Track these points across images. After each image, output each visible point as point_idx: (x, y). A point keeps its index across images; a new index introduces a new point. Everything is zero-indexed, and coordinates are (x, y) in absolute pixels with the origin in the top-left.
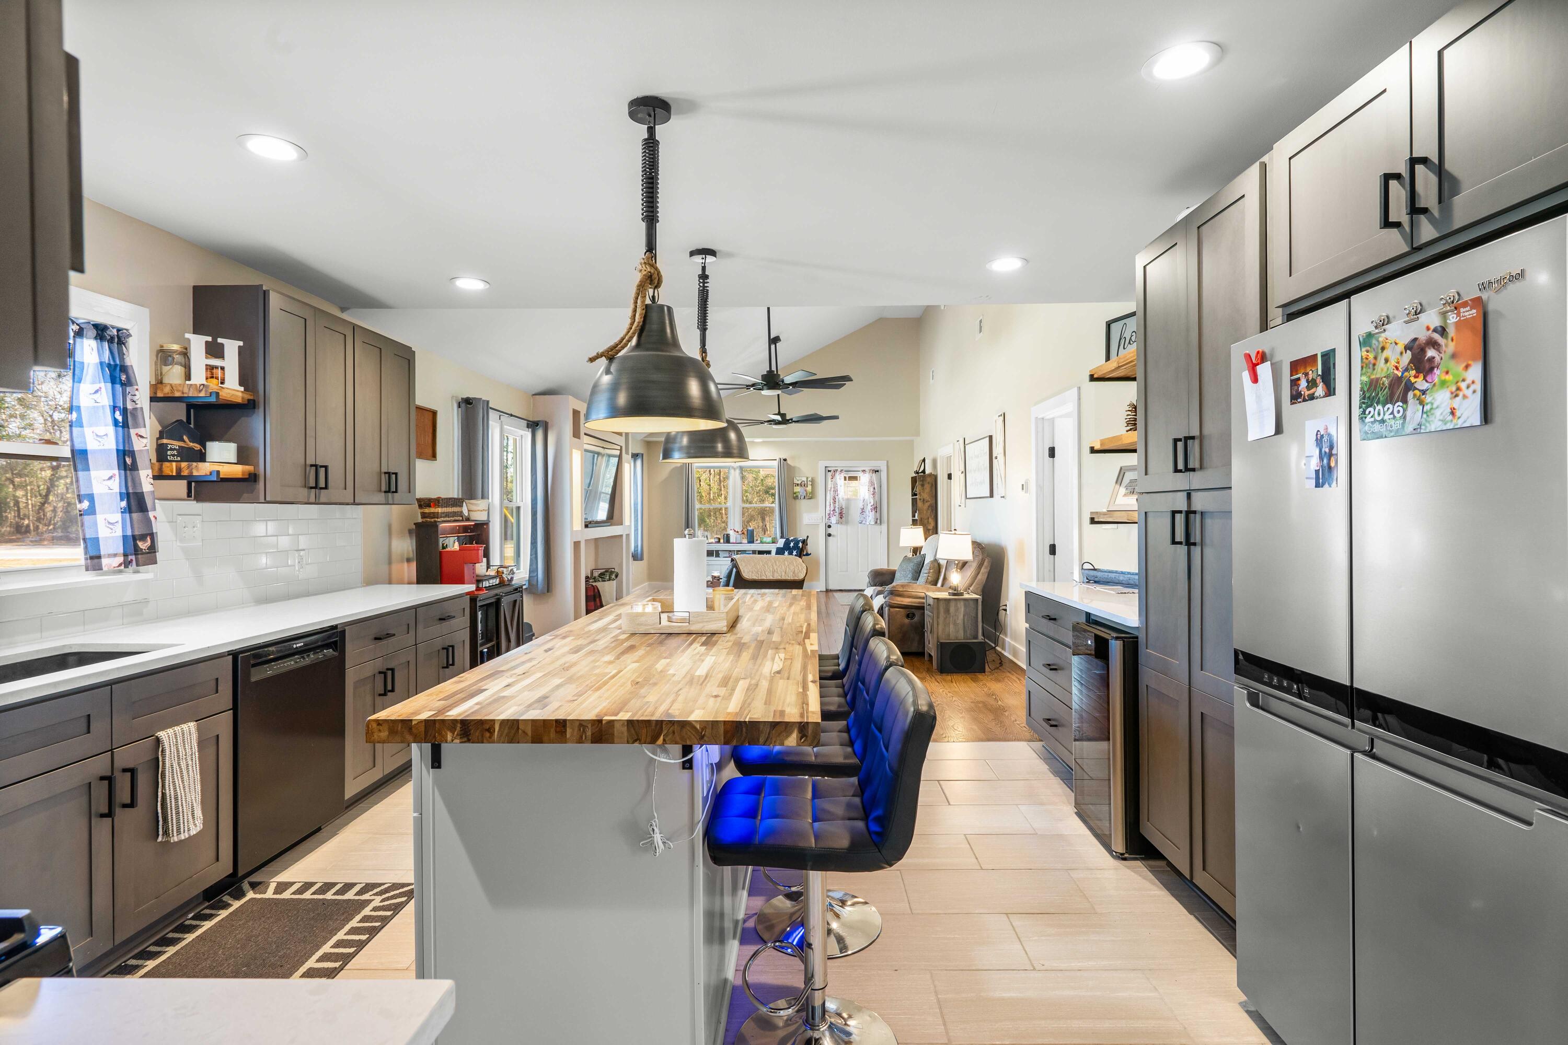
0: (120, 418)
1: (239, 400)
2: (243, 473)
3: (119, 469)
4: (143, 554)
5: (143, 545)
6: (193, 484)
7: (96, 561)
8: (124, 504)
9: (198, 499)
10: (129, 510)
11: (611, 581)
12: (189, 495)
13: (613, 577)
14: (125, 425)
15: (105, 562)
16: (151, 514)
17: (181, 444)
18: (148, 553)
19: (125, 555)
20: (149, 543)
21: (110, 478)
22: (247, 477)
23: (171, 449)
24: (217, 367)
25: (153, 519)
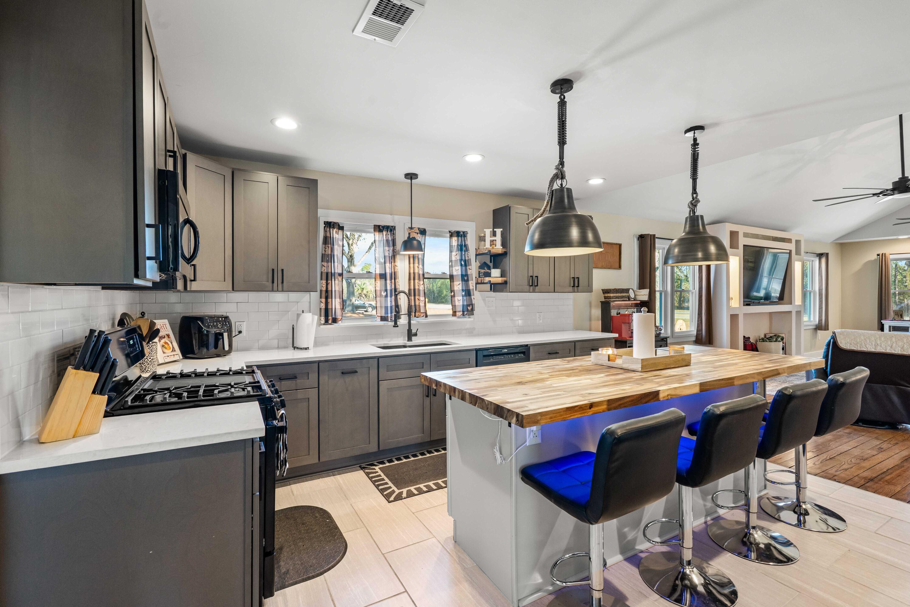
0: (463, 263)
1: (500, 252)
2: (502, 281)
3: (462, 281)
4: (469, 311)
5: (469, 308)
6: (492, 285)
7: (455, 313)
8: (463, 293)
9: (495, 291)
10: (466, 295)
11: (777, 342)
12: (491, 289)
13: (779, 339)
14: (466, 265)
15: (457, 313)
16: (472, 297)
17: (484, 271)
18: (471, 311)
19: (463, 312)
20: (471, 307)
21: (459, 284)
22: (503, 282)
23: (481, 273)
24: (494, 240)
25: (473, 299)
